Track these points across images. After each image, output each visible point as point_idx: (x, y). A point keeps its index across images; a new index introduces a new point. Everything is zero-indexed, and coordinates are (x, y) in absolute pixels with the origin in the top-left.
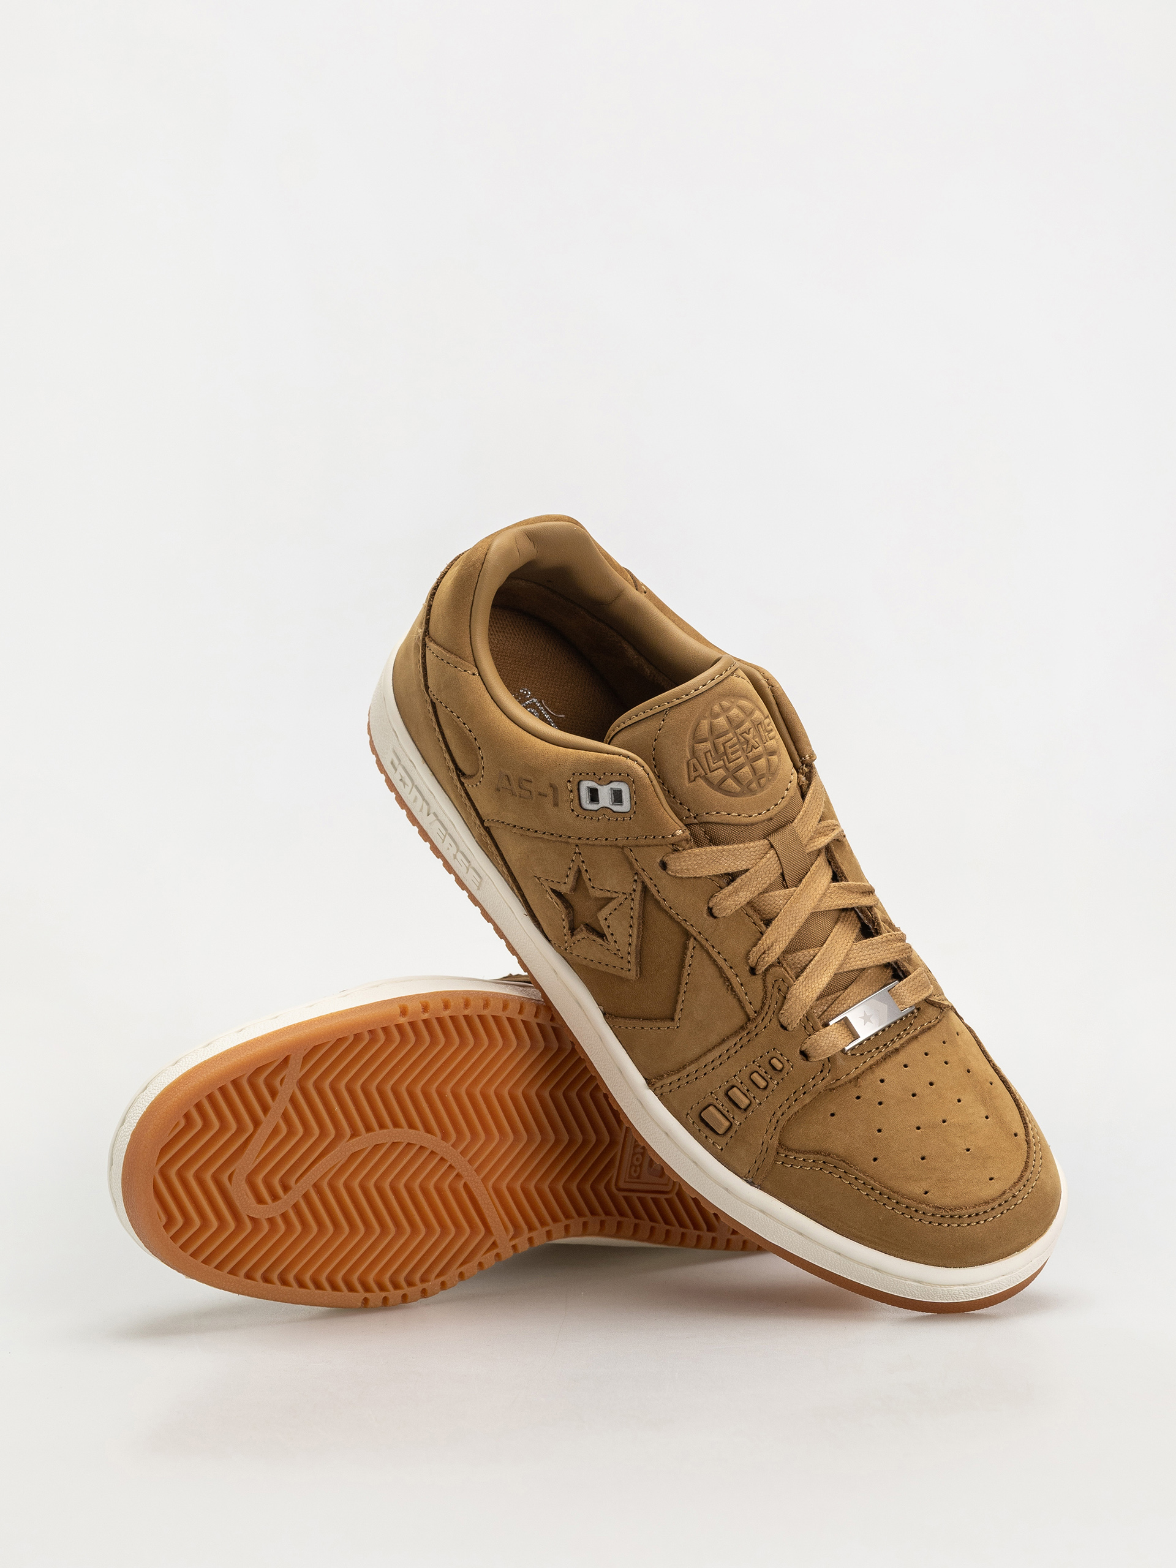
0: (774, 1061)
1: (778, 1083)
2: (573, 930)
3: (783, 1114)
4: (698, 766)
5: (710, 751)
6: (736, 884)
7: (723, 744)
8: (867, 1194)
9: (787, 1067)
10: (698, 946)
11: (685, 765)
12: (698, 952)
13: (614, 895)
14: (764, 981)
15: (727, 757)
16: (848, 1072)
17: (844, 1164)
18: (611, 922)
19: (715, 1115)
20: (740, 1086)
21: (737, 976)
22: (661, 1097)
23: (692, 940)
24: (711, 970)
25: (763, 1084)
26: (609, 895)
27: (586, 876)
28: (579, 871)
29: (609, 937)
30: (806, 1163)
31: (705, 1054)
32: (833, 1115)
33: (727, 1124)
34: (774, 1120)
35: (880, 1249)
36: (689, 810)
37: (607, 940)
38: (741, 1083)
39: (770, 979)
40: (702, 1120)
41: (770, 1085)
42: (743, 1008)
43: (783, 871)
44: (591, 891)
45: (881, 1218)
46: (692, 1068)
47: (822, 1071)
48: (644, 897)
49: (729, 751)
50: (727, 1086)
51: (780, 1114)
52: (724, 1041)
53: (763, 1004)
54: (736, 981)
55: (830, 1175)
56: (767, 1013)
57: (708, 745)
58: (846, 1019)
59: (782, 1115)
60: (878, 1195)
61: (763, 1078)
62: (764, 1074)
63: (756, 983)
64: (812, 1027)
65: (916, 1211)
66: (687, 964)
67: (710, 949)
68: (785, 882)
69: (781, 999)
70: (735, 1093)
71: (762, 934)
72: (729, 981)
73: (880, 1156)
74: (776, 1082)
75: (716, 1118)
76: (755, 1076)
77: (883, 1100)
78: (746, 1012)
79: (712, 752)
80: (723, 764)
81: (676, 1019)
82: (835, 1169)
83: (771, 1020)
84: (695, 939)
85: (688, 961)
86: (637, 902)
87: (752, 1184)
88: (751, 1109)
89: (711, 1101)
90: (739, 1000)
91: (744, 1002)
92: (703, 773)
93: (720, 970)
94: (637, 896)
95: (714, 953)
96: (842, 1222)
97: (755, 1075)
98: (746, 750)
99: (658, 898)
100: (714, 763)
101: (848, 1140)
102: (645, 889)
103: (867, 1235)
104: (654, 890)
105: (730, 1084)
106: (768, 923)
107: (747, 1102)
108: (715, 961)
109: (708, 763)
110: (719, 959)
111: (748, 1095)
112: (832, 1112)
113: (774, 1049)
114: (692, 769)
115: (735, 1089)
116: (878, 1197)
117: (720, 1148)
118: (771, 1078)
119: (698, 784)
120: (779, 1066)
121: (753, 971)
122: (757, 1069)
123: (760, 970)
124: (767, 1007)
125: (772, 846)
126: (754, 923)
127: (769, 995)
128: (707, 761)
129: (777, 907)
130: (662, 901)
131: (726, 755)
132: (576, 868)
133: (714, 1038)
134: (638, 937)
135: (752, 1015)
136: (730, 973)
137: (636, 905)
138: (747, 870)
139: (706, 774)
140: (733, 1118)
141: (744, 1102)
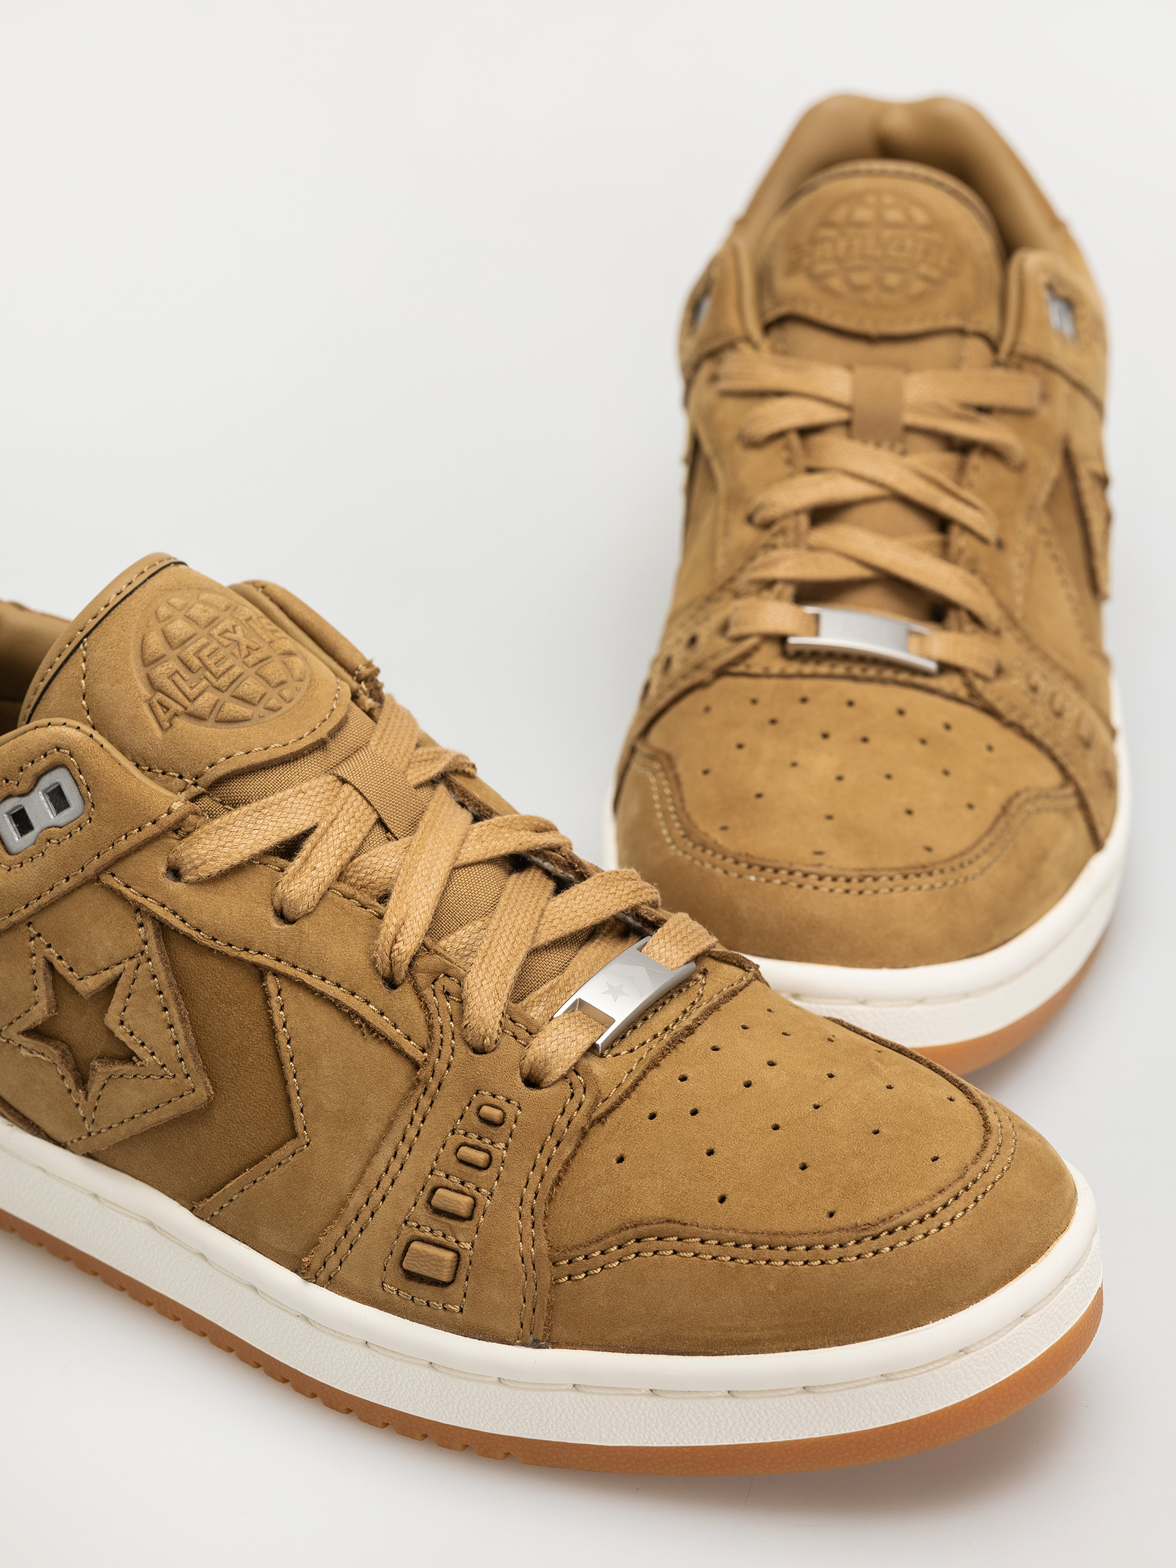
0: (486, 1110)
1: (507, 1146)
2: (82, 1081)
3: (536, 1195)
4: (168, 702)
5: (177, 672)
6: (305, 852)
7: (197, 654)
8: (732, 1259)
9: (511, 1110)
10: (285, 985)
11: (145, 708)
12: (289, 992)
13: (117, 969)
14: (417, 989)
15: (211, 672)
16: (618, 1082)
17: (672, 1225)
18: (131, 1022)
19: (425, 1252)
20: (445, 1182)
21: (368, 1003)
22: (330, 1283)
23: (270, 978)
24: (323, 1016)
25: (480, 1157)
26: (109, 974)
27: (61, 966)
28: (50, 965)
29: (139, 1051)
30: (607, 1256)
31: (369, 1163)
32: (621, 1160)
33: (449, 1256)
34: (527, 1211)
35: (794, 1345)
36: (181, 777)
37: (139, 1059)
38: (447, 1176)
39: (422, 979)
40: (410, 1275)
41: (496, 1154)
42: (400, 1051)
43: (379, 815)
44: (79, 986)
45: (771, 1287)
46: (358, 1198)
47: (572, 1095)
48: (167, 947)
49: (210, 662)
50: (424, 1195)
51: (531, 1196)
52: (391, 1124)
53: (430, 1027)
54: (369, 1012)
55: (656, 1256)
56: (442, 1040)
57: (173, 665)
58: (581, 1004)
59: (535, 1198)
60: (751, 1250)
61: (479, 1149)
62: (477, 1142)
63: (405, 998)
64: (527, 1031)
65: (827, 1248)
66: (278, 1023)
67: (306, 978)
68: (392, 834)
69: (456, 1006)
70: (444, 1197)
71: (381, 917)
72: (357, 1016)
73: (728, 1191)
74: (502, 1145)
75: (428, 1255)
76: (465, 1152)
77: (696, 1106)
78: (408, 1057)
79: (182, 673)
80: (209, 684)
81: (299, 1129)
82: (660, 1242)
83: (453, 1050)
84: (276, 974)
85: (279, 1016)
86: (156, 958)
87: (536, 1344)
88: (479, 1211)
89: (410, 1235)
90: (389, 1042)
91: (397, 1040)
92: (180, 708)
93: (334, 1004)
94: (152, 948)
95: (314, 981)
96: (711, 1329)
97: (463, 1149)
98: (241, 655)
99: (187, 930)
100: (192, 688)
101: (662, 1186)
102: (163, 929)
103: (762, 1329)
104: (175, 921)
105: (429, 1188)
106: (384, 898)
107: (468, 1200)
108: (322, 994)
109: (181, 691)
110: (328, 988)
111: (466, 1190)
112: (618, 1155)
113: (477, 1093)
114: (159, 710)
115: (440, 1191)
116: (753, 1254)
117: (457, 1308)
118: (492, 1143)
119: (178, 727)
120: (496, 1114)
121: (391, 983)
122: (463, 1139)
123: (401, 973)
124: (437, 1031)
125: (344, 781)
126: (362, 907)
127: (433, 1009)
128: (179, 688)
129: (390, 870)
130: (194, 934)
131: (208, 669)
132: (42, 962)
133: (372, 1131)
134: (183, 1020)
135: (419, 1057)
136: (354, 1003)
137: (157, 964)
138: (315, 827)
139: (186, 709)
140: (457, 1242)
141: (462, 1203)
